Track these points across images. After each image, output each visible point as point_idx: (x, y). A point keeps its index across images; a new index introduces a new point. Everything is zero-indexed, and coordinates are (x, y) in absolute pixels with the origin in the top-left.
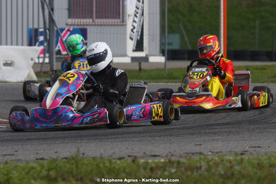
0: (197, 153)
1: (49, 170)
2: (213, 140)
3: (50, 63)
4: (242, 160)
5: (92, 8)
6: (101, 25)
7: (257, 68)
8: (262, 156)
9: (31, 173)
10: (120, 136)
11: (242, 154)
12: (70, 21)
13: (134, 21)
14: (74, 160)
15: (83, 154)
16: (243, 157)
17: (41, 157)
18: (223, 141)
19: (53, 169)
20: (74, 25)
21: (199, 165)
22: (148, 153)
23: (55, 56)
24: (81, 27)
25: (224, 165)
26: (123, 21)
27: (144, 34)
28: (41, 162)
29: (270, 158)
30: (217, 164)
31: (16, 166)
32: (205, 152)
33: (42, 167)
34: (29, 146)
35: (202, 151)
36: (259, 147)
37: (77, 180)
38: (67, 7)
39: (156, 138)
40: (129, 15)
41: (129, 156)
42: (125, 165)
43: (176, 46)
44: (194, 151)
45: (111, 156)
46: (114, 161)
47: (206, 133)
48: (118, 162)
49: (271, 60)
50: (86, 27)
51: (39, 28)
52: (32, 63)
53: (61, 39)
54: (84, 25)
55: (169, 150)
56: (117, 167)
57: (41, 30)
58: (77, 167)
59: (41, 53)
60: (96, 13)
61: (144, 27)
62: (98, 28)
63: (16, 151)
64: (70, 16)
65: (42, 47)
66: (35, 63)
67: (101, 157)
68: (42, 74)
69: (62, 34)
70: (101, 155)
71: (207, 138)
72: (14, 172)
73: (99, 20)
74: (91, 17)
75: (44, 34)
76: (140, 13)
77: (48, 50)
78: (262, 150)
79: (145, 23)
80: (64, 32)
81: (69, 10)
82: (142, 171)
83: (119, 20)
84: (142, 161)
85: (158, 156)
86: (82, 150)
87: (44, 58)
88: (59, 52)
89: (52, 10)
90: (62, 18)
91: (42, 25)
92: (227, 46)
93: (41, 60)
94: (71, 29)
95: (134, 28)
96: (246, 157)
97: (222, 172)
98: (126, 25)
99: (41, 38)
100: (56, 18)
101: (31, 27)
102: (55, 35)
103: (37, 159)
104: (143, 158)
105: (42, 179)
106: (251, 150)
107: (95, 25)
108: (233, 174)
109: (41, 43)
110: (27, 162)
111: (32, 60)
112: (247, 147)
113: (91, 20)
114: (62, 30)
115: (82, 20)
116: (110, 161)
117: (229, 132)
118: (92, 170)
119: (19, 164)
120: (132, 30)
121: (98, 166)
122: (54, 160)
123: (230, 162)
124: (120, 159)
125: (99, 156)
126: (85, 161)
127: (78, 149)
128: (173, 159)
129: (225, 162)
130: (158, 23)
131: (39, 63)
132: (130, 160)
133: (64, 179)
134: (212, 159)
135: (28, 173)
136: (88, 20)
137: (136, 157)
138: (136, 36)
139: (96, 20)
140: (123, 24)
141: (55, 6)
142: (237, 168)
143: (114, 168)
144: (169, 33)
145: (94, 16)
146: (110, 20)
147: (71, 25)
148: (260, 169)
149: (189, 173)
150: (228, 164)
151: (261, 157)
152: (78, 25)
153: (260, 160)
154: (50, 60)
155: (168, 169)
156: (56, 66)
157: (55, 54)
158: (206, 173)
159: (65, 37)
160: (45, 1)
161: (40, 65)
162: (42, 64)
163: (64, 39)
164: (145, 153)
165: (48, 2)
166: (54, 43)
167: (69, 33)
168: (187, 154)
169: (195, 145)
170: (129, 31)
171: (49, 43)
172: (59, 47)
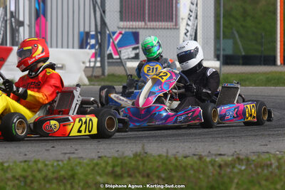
0: (264, 152)
1: (114, 166)
2: (279, 140)
3: (101, 66)
5: (144, 11)
6: (153, 28)
9: (97, 168)
12: (122, 24)
13: (188, 25)
14: (140, 157)
15: (146, 153)
17: (103, 155)
19: (117, 165)
20: (126, 28)
21: (269, 163)
22: (213, 152)
23: (106, 60)
24: (134, 30)
26: (176, 25)
31: (80, 163)
32: (273, 151)
33: (107, 163)
34: (88, 146)
35: (269, 151)
37: (143, 176)
38: (118, 9)
40: (182, 19)
41: (194, 155)
42: (191, 163)
43: (230, 52)
44: (260, 151)
45: (175, 155)
46: (180, 159)
47: (269, 135)
48: (184, 160)
50: (138, 30)
51: (90, 31)
52: (83, 66)
53: (113, 42)
54: (136, 28)
55: (234, 150)
56: (184, 164)
57: (93, 33)
58: (143, 164)
59: (92, 57)
60: (149, 15)
61: (198, 31)
62: (151, 31)
63: (76, 150)
64: (122, 19)
65: (93, 51)
66: (86, 67)
68: (93, 78)
69: (114, 37)
71: (271, 139)
72: (78, 168)
73: (152, 23)
74: (144, 20)
75: (95, 37)
76: (194, 16)
77: (100, 53)
79: (198, 27)
80: (116, 35)
81: (121, 12)
82: (210, 167)
83: (172, 24)
84: (208, 159)
85: (224, 155)
87: (95, 62)
88: (110, 56)
89: (104, 12)
90: (114, 22)
91: (93, 28)
92: (284, 51)
93: (92, 64)
94: (123, 32)
95: (188, 31)
98: (179, 29)
99: (93, 42)
100: (107, 20)
101: (82, 30)
102: (107, 38)
103: (99, 157)
104: (208, 156)
105: (107, 174)
107: (147, 28)
109: (92, 47)
111: (84, 63)
113: (143, 23)
114: (114, 33)
115: (134, 23)
116: (176, 159)
118: (158, 167)
120: (185, 34)
121: (164, 163)
122: (117, 159)
124: (185, 157)
126: (152, 159)
128: (241, 157)
130: (213, 26)
131: (90, 67)
132: (195, 158)
133: (130, 176)
135: (93, 169)
136: (140, 23)
137: (201, 156)
139: (149, 24)
140: (176, 27)
141: (106, 8)
143: (181, 165)
144: (223, 38)
145: (147, 19)
146: (163, 23)
147: (122, 28)
149: (259, 170)
152: (129, 28)
154: (101, 64)
155: (237, 166)
156: (108, 70)
157: (106, 58)
158: (277, 171)
159: (118, 40)
160: (96, 2)
161: (91, 69)
162: (93, 67)
163: (116, 42)
164: (209, 152)
165: (99, 4)
166: (106, 45)
167: (121, 36)
168: (254, 153)
169: (261, 145)
170: (182, 35)
171: (100, 46)
172: (110, 50)
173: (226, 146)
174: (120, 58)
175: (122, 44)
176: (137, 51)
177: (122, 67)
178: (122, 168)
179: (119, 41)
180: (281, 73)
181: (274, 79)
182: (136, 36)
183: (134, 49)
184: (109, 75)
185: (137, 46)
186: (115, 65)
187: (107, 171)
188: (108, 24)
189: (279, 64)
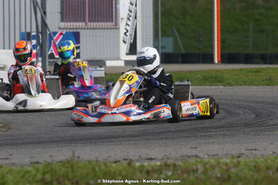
0: (193, 156)
1: (44, 174)
2: (209, 143)
4: (239, 162)
5: (85, 12)
6: (94, 29)
7: (252, 71)
8: (259, 159)
9: (27, 176)
10: (115, 140)
11: (238, 157)
12: (62, 25)
13: (127, 24)
14: (70, 164)
15: (78, 157)
16: (240, 159)
17: (36, 161)
18: (219, 144)
19: (48, 173)
20: (67, 29)
21: (195, 168)
22: (143, 156)
23: (47, 60)
24: (74, 31)
25: (221, 168)
26: (116, 24)
27: (138, 37)
28: (36, 165)
29: (266, 161)
30: (213, 167)
31: (11, 170)
32: (201, 155)
33: (38, 170)
34: (23, 150)
35: (199, 155)
36: (255, 150)
37: (72, 183)
38: (60, 11)
39: (151, 141)
40: (122, 19)
41: (125, 159)
42: (121, 168)
43: (170, 50)
44: (189, 154)
45: (106, 159)
46: (109, 164)
47: (201, 136)
48: (114, 165)
49: (266, 63)
51: (31, 32)
53: (54, 44)
54: (77, 29)
55: (164, 153)
56: (113, 170)
57: (34, 34)
58: (73, 171)
60: (89, 16)
61: (138, 30)
62: (92, 31)
63: (11, 155)
64: (62, 20)
67: (97, 161)
69: (55, 38)
70: (97, 158)
71: (203, 141)
72: (9, 176)
73: (92, 23)
74: (84, 20)
75: (36, 37)
76: (133, 16)
77: (41, 54)
78: (258, 153)
79: (138, 26)
80: (57, 36)
81: (62, 13)
82: (138, 174)
83: (112, 23)
84: (138, 164)
85: (154, 159)
86: (77, 154)
87: (37, 62)
88: (52, 56)
89: (45, 13)
90: (54, 22)
91: (34, 29)
92: (221, 49)
94: (64, 33)
95: (127, 31)
96: (242, 160)
97: (219, 175)
98: (119, 28)
99: (34, 42)
100: (48, 21)
101: (23, 30)
102: (48, 39)
103: (32, 163)
104: (138, 161)
105: (37, 182)
106: (247, 152)
107: (88, 28)
108: (229, 177)
110: (22, 166)
112: (243, 150)
113: (84, 23)
114: (55, 34)
115: (75, 24)
116: (105, 164)
117: (225, 135)
118: (87, 174)
119: (14, 168)
120: (125, 34)
121: (93, 169)
122: (49, 164)
123: (227, 164)
124: (116, 162)
125: (94, 159)
126: (80, 165)
127: (73, 152)
128: (169, 162)
129: (221, 165)
130: (152, 26)
132: (125, 163)
133: (59, 183)
134: (209, 162)
135: (23, 177)
136: (81, 24)
137: (131, 160)
138: (129, 40)
139: (89, 24)
140: (116, 27)
141: (47, 10)
142: (233, 171)
143: (110, 171)
144: (162, 36)
145: (87, 19)
146: (103, 24)
147: (63, 29)
148: (257, 172)
149: (186, 176)
150: (225, 167)
151: (257, 160)
152: (70, 29)
153: (257, 163)
154: (43, 64)
155: (164, 172)
157: (47, 58)
158: (202, 176)
159: (59, 41)
160: (37, 4)
163: (57, 43)
164: (140, 156)
165: (40, 6)
166: (47, 46)
167: (62, 36)
168: (183, 156)
169: (191, 148)
170: (122, 35)
171: (41, 47)
172: (52, 50)
173: (157, 149)
176: (78, 51)
178: (52, 175)
180: (218, 71)
181: (211, 78)
182: (76, 37)
185: (77, 45)
187: (37, 178)
188: (49, 25)
189: (216, 62)
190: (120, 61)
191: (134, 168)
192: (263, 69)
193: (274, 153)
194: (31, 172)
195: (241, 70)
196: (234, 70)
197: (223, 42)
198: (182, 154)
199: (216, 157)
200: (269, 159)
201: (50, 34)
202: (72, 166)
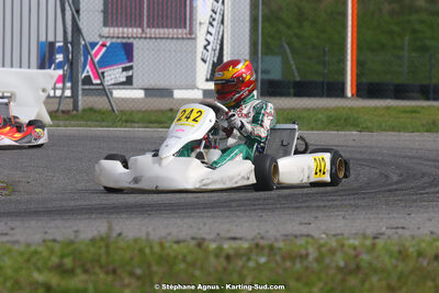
0: (302, 235)
1: (62, 257)
2: (330, 217)
3: (72, 96)
4: (374, 245)
5: (141, 11)
6: (156, 38)
8: (407, 241)
9: (34, 260)
11: (375, 238)
12: (106, 31)
13: (208, 32)
14: (104, 241)
15: (120, 235)
16: (377, 241)
17: (51, 237)
18: (345, 219)
19: (68, 255)
20: (113, 37)
21: (304, 252)
22: (224, 235)
23: (80, 87)
24: (124, 41)
25: (345, 253)
26: (191, 33)
27: (225, 52)
28: (52, 245)
29: (419, 244)
30: (332, 252)
31: (9, 251)
32: (316, 234)
33: (52, 251)
34: (33, 223)
35: (311, 233)
36: (403, 228)
37: (107, 273)
38: (102, 8)
39: (239, 213)
40: (200, 23)
42: (185, 251)
43: (276, 75)
44: (298, 233)
45: (165, 238)
46: (167, 245)
47: (318, 207)
48: (175, 246)
49: (428, 99)
50: (130, 41)
51: (56, 42)
52: (45, 95)
53: (92, 60)
54: (129, 38)
55: (257, 231)
56: (172, 254)
57: (61, 44)
58: (108, 253)
59: (58, 81)
60: (148, 17)
61: (225, 41)
62: (152, 42)
63: (12, 229)
64: (106, 24)
65: (60, 72)
66: (49, 97)
67: (148, 240)
68: (59, 114)
69: (93, 52)
70: (148, 235)
72: (6, 259)
73: (153, 30)
74: (141, 25)
75: (64, 50)
76: (217, 19)
77: (71, 76)
79: (225, 36)
80: (97, 48)
81: (105, 12)
82: (212, 260)
83: (184, 31)
84: (213, 246)
85: (240, 239)
86: (117, 229)
87: (63, 89)
88: (87, 80)
89: (78, 12)
90: (93, 26)
91: (60, 37)
93: (58, 93)
94: (108, 44)
95: (209, 43)
96: (380, 242)
97: (342, 264)
98: (195, 39)
99: (60, 57)
100: (83, 24)
101: (43, 39)
102: (82, 52)
103: (44, 241)
104: (214, 241)
105: (50, 269)
106: (389, 232)
107: (146, 38)
108: (358, 267)
109: (59, 66)
110: (28, 245)
111: (44, 90)
112: (384, 229)
113: (140, 30)
114: (93, 45)
115: (125, 30)
116: (161, 245)
117: (357, 206)
118: (132, 259)
119: (15, 247)
120: (205, 47)
121: (141, 251)
123: (355, 248)
124: (178, 242)
125: (144, 238)
128: (262, 243)
129: (346, 248)
130: (247, 36)
131: (55, 97)
132: (193, 243)
133: (86, 271)
134: (326, 243)
135: (28, 260)
136: (135, 30)
137: (203, 240)
138: (211, 57)
139: (148, 30)
140: (191, 36)
141: (81, 6)
142: (365, 257)
143: (168, 255)
144: (265, 53)
145: (145, 23)
146: (171, 30)
147: (107, 38)
148: (403, 260)
149: (288, 264)
150: (351, 252)
151: (405, 242)
152: (118, 37)
153: (404, 246)
154: (72, 92)
155: (254, 257)
156: (83, 102)
157: (80, 83)
158: (315, 265)
159: (99, 57)
161: (57, 100)
162: (60, 97)
163: (96, 60)
164: (218, 234)
166: (81, 65)
167: (104, 49)
168: (286, 236)
169: (301, 224)
170: (200, 48)
171: (71, 64)
172: (88, 71)
173: (246, 224)
174: (101, 84)
175: (107, 61)
176: (130, 73)
177: (105, 98)
178: (75, 259)
179: (102, 57)
180: (351, 109)
181: (340, 120)
182: (128, 50)
183: (125, 69)
184: (84, 110)
185: (128, 65)
186: (94, 94)
187: (50, 263)
188: (84, 31)
189: (349, 94)
190: (196, 91)
191: (206, 251)
192: (423, 107)
193: (432, 233)
194: (41, 253)
195: (388, 108)
196: (376, 108)
197: (360, 64)
198: (284, 233)
199: (339, 237)
200: (424, 241)
201: (85, 46)
202: (107, 246)
